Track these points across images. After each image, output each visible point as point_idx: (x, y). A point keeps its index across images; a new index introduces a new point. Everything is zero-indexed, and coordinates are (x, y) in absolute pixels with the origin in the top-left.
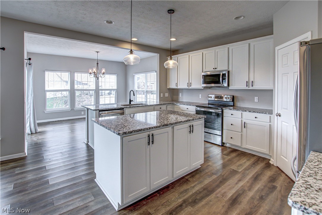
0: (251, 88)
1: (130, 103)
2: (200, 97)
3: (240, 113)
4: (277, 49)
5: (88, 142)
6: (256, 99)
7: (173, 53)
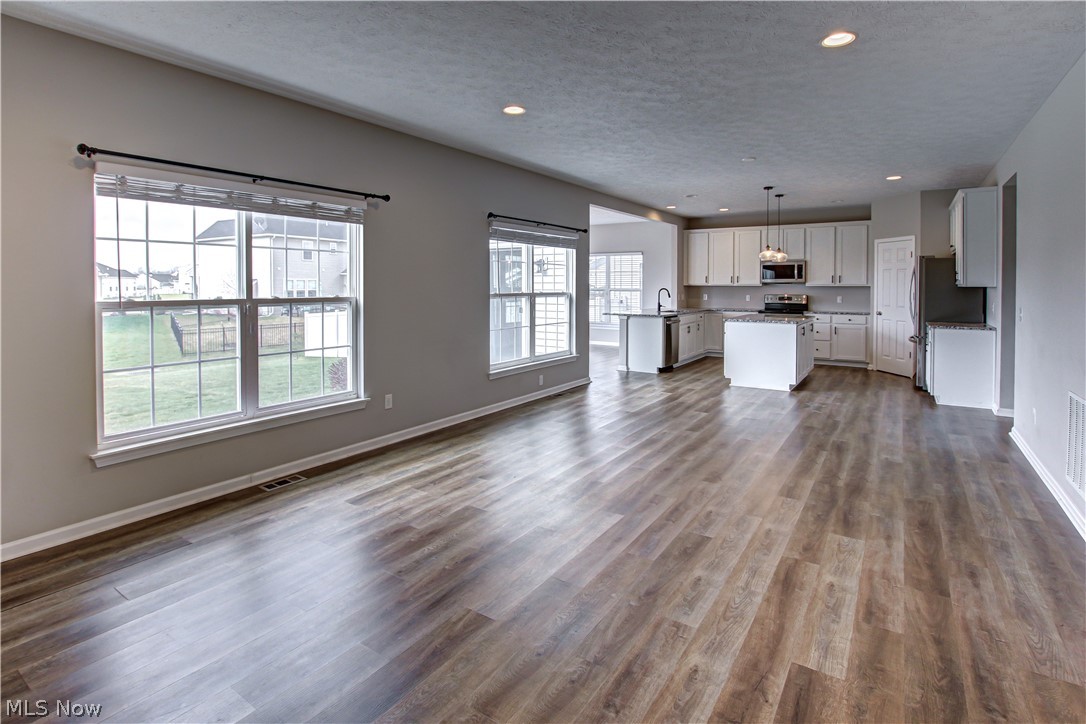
2: (747, 299)
3: (828, 316)
4: (876, 241)
5: (628, 368)
6: (839, 299)
7: (690, 223)
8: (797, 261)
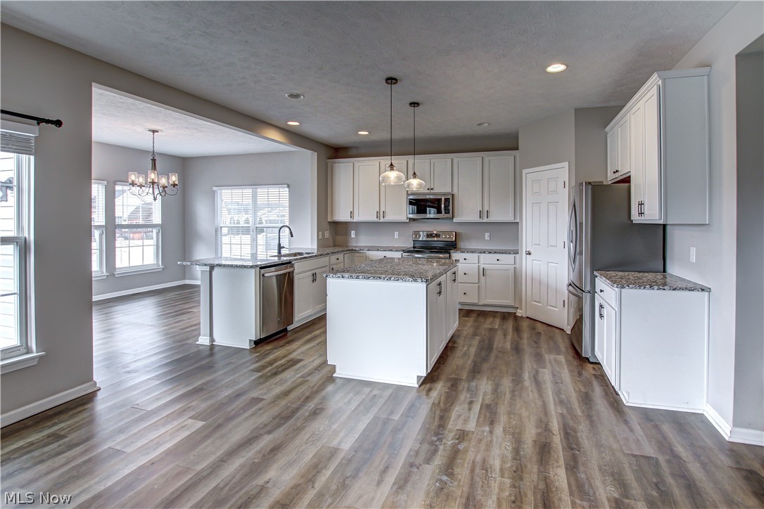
0: (485, 220)
1: (279, 252)
2: (396, 236)
3: (476, 255)
4: (524, 171)
5: (212, 340)
6: (487, 236)
7: (335, 152)
8: (445, 194)
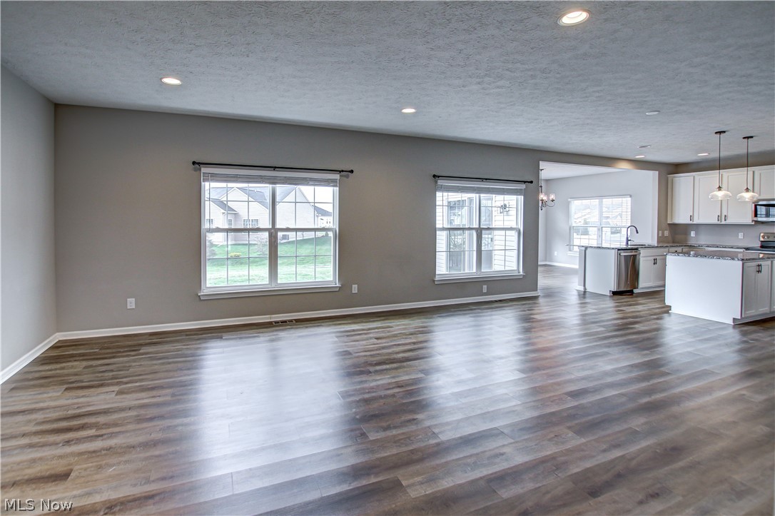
1: (628, 242)
2: (741, 237)
5: (585, 289)
7: (676, 169)
